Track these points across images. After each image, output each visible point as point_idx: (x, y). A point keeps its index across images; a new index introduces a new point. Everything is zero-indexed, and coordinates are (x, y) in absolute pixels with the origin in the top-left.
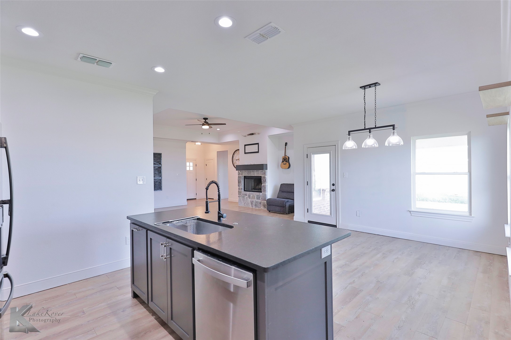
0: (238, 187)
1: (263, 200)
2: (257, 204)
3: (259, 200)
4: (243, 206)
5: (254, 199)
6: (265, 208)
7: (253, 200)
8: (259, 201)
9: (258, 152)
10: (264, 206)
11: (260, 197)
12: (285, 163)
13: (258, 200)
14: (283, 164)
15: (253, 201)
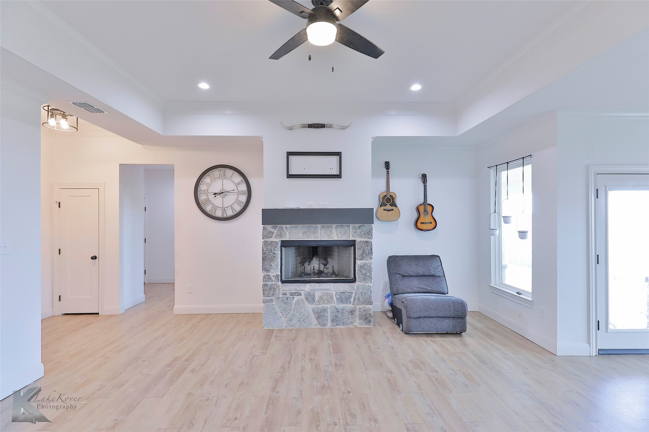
0: (261, 274)
1: (363, 303)
2: (339, 315)
3: (346, 303)
4: (284, 327)
5: (329, 302)
6: (370, 322)
7: (326, 306)
8: (349, 306)
9: (339, 176)
10: (366, 319)
11: (350, 297)
12: (388, 207)
13: (344, 305)
14: (384, 210)
15: (325, 310)
